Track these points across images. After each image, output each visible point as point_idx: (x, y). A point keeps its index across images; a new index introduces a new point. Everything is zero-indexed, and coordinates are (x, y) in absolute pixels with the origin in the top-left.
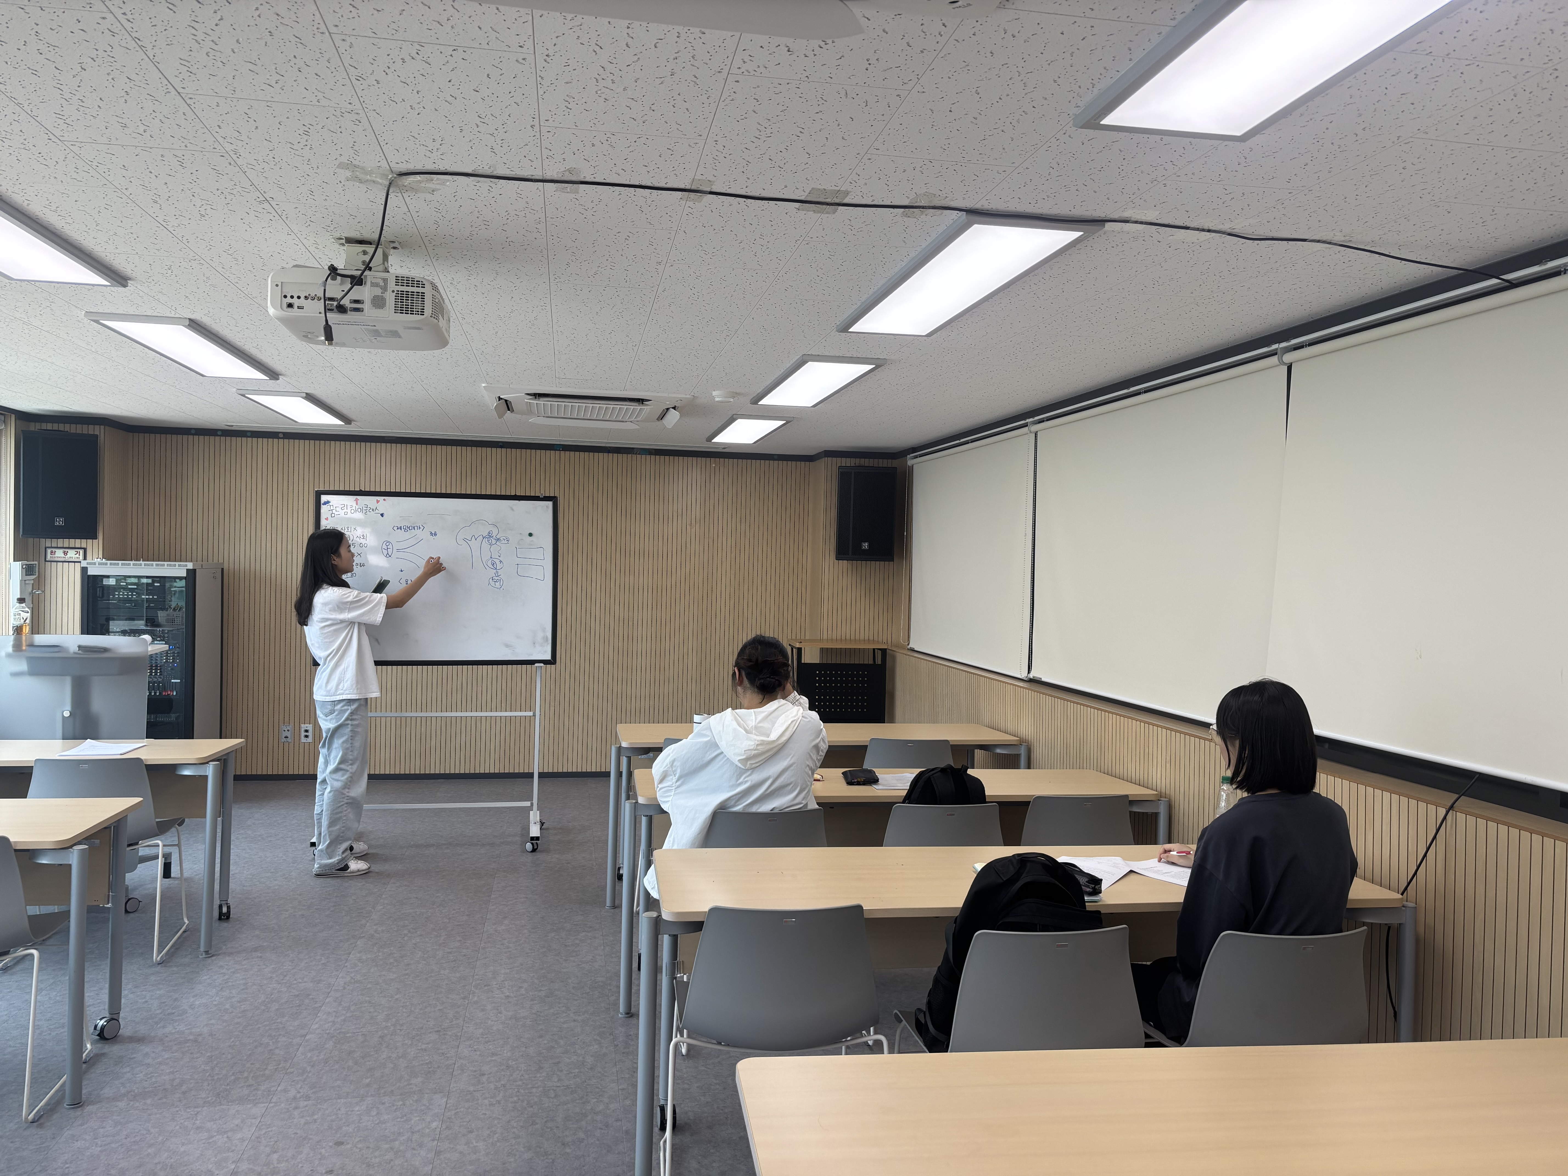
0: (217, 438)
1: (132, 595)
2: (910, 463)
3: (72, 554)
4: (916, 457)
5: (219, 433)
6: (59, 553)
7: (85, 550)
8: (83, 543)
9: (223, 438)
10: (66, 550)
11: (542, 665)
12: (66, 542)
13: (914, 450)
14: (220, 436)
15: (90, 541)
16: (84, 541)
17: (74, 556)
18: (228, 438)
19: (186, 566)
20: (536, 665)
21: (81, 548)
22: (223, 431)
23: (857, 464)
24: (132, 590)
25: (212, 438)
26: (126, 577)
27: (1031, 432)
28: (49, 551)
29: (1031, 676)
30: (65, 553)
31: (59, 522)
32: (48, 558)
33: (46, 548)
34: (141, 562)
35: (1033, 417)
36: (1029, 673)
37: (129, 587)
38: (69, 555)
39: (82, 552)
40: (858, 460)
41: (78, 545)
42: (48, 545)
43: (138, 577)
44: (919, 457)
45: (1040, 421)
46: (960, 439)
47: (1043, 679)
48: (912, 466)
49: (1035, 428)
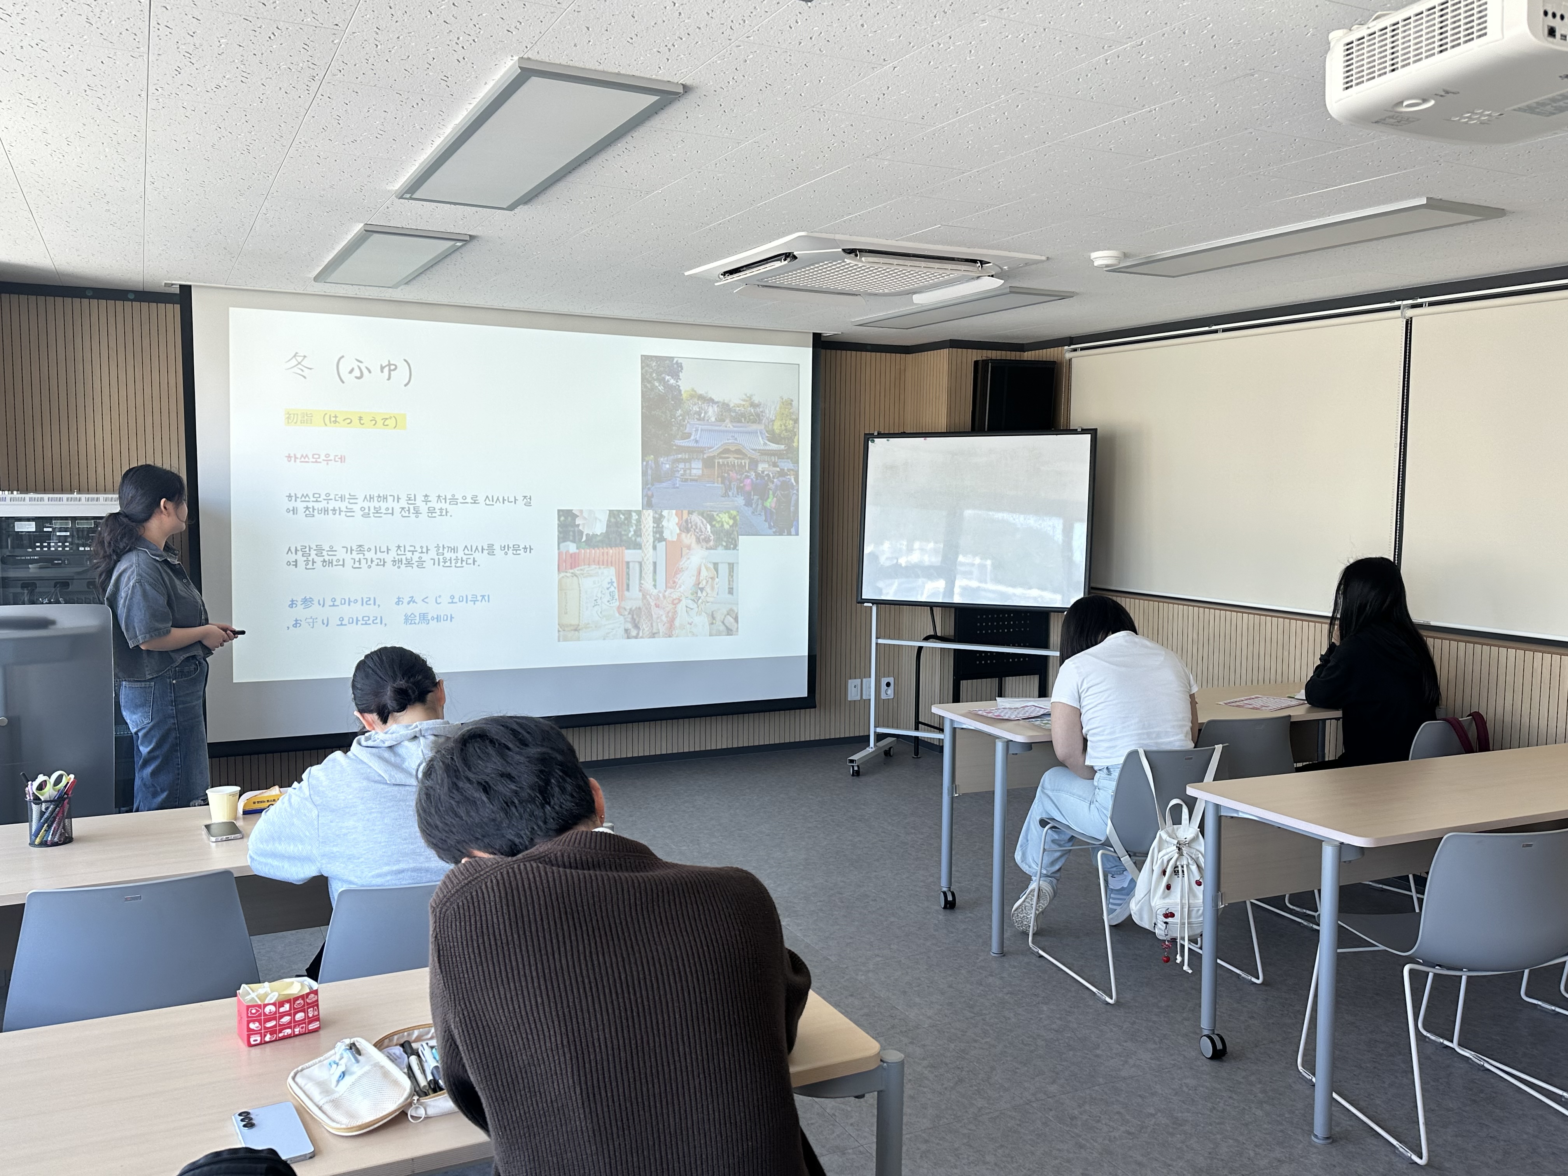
0: (128, 304)
1: (64, 546)
2: (1068, 356)
4: (1075, 350)
5: (131, 296)
9: (136, 304)
13: (1071, 341)
14: (132, 300)
18: (145, 305)
22: (135, 292)
24: (62, 538)
25: (119, 303)
26: (49, 520)
34: (75, 495)
37: (59, 535)
43: (74, 519)
44: (1082, 349)
45: (1420, 305)
46: (1209, 326)
47: (1433, 623)
48: (1070, 360)
49: (1410, 313)
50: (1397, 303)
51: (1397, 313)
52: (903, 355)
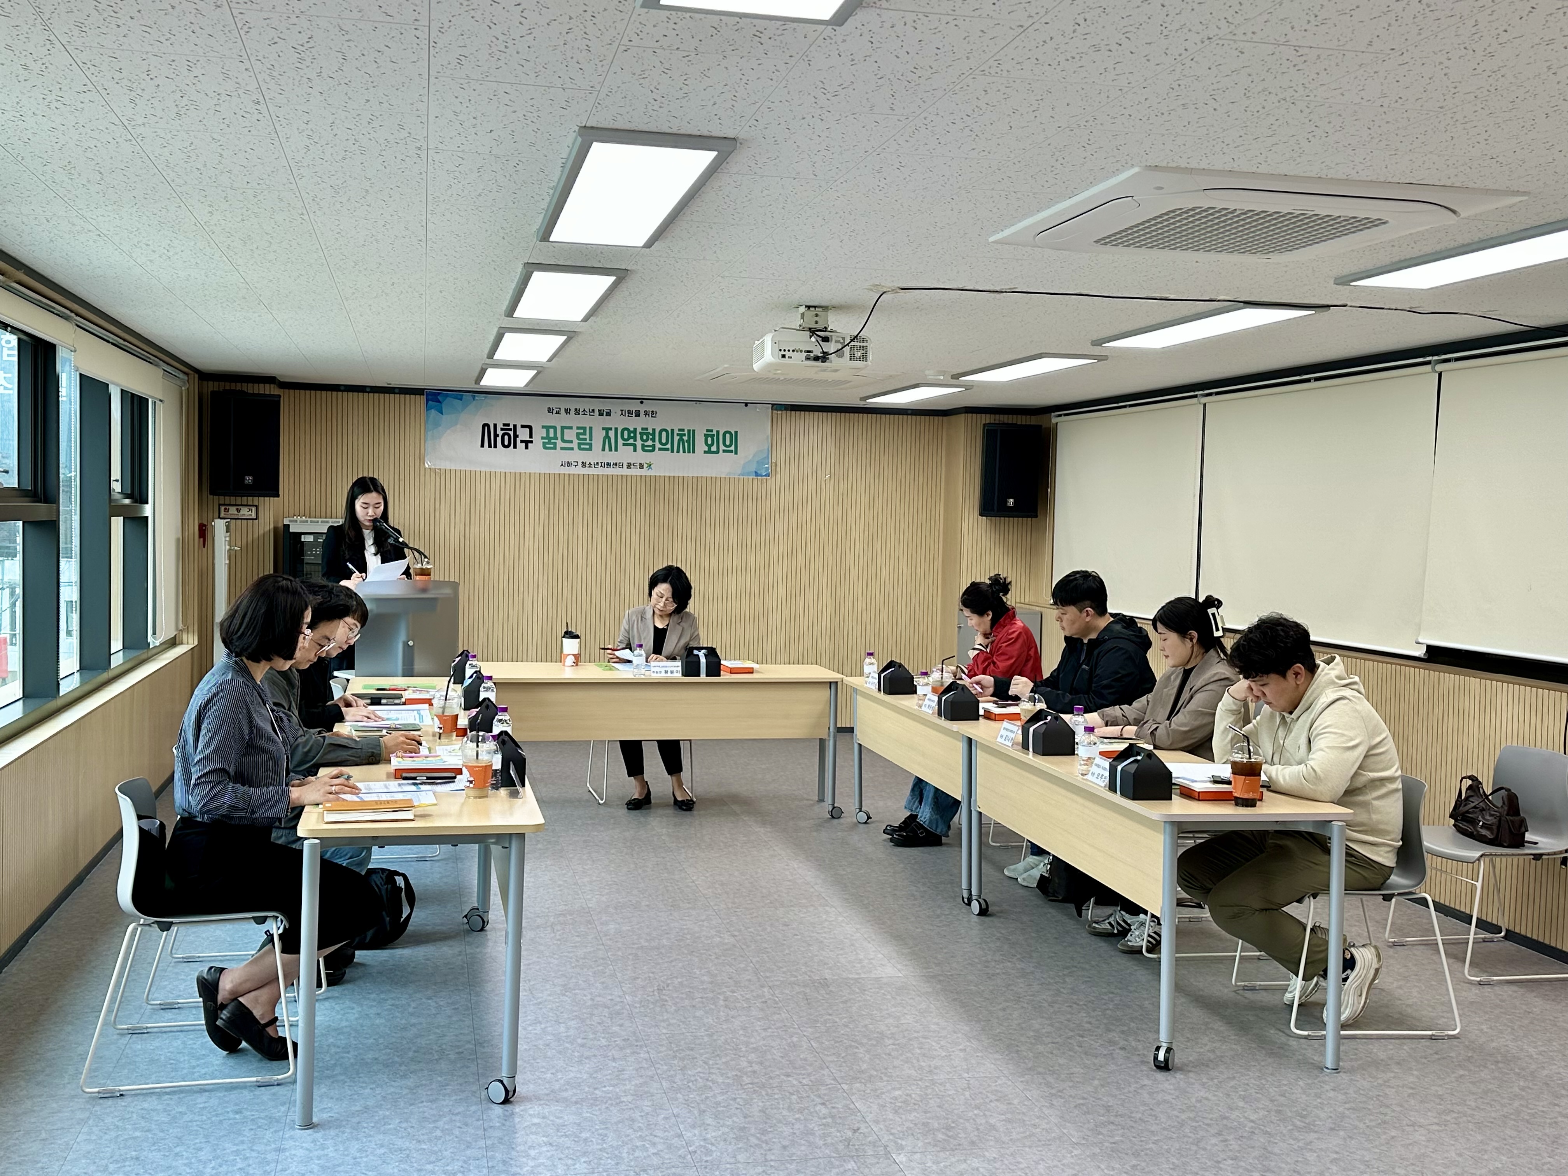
0: (366, 394)
2: (1054, 420)
3: (245, 511)
4: (1060, 416)
6: (233, 510)
7: (257, 506)
8: (255, 501)
10: (239, 508)
12: (239, 500)
13: (1058, 407)
14: (369, 392)
15: (262, 499)
16: (256, 499)
17: (247, 513)
21: (253, 506)
23: (997, 421)
27: (1200, 403)
28: (222, 508)
30: (238, 511)
31: (249, 479)
32: (222, 515)
33: (220, 505)
35: (1203, 390)
38: (242, 512)
39: (254, 509)
40: (996, 416)
41: (250, 503)
42: (222, 502)
44: (1065, 415)
45: (1209, 395)
46: (1118, 403)
48: (1057, 423)
49: (1204, 400)
50: (1196, 393)
51: (1195, 400)
52: (940, 418)
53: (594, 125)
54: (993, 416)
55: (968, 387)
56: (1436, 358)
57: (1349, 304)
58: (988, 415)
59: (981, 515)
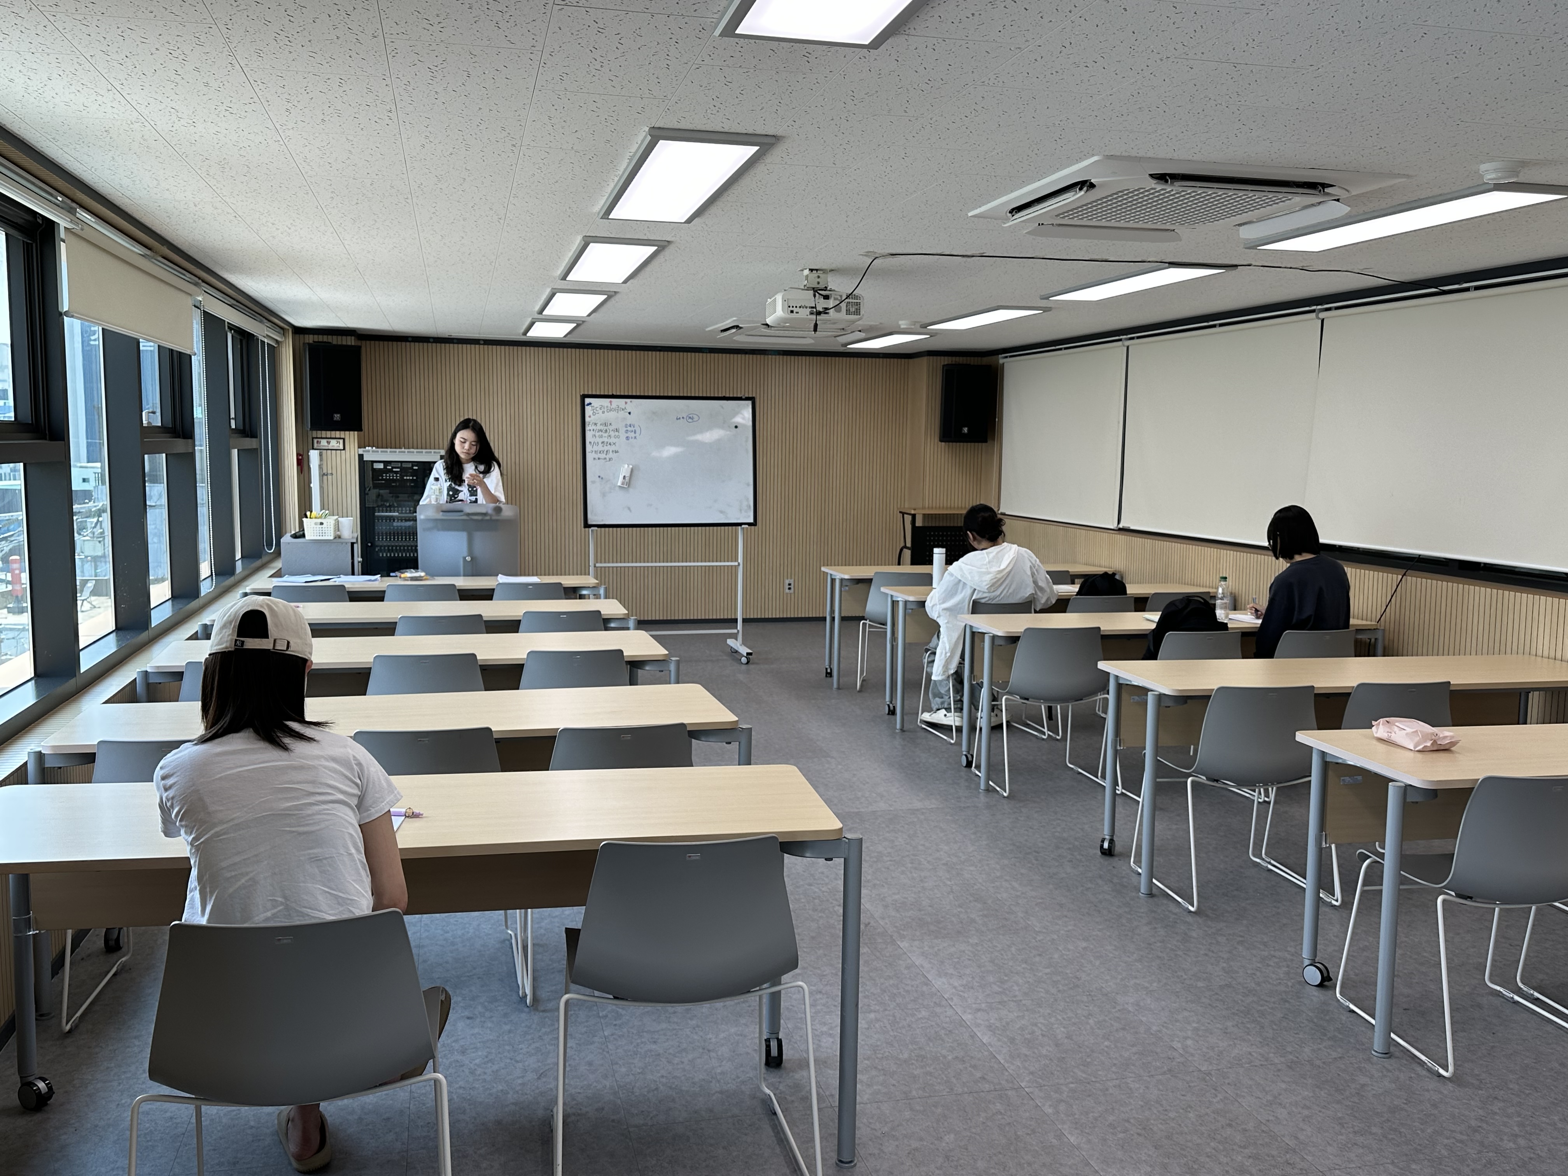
0: (430, 344)
1: (397, 476)
2: (1001, 361)
3: (334, 443)
4: (1006, 357)
5: (431, 340)
6: (324, 442)
7: (344, 439)
8: (342, 434)
9: (434, 345)
10: (329, 440)
11: (747, 526)
12: (328, 434)
13: (1004, 350)
14: (432, 342)
15: (347, 433)
16: (342, 433)
17: (335, 445)
18: (438, 345)
19: (440, 453)
20: (743, 526)
21: (340, 438)
22: (435, 338)
23: (953, 363)
24: (396, 472)
25: (425, 344)
26: (391, 462)
27: (1124, 346)
28: (315, 441)
29: (1121, 526)
30: (328, 443)
31: (337, 417)
32: (315, 446)
33: (313, 438)
34: (403, 450)
35: (1126, 335)
36: (1119, 523)
37: (394, 470)
38: (331, 444)
39: (341, 441)
40: (954, 358)
41: (338, 436)
42: (315, 436)
43: (401, 462)
44: (1011, 356)
45: (1132, 338)
46: (1055, 346)
47: (1132, 528)
48: (1003, 364)
49: (1127, 343)
50: (1121, 337)
51: (1120, 343)
52: (906, 360)
53: (661, 126)
54: (950, 358)
55: (934, 334)
56: (1319, 307)
57: (1254, 263)
58: (946, 358)
59: (941, 441)
